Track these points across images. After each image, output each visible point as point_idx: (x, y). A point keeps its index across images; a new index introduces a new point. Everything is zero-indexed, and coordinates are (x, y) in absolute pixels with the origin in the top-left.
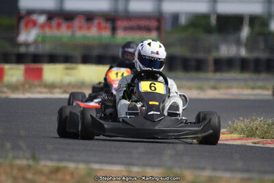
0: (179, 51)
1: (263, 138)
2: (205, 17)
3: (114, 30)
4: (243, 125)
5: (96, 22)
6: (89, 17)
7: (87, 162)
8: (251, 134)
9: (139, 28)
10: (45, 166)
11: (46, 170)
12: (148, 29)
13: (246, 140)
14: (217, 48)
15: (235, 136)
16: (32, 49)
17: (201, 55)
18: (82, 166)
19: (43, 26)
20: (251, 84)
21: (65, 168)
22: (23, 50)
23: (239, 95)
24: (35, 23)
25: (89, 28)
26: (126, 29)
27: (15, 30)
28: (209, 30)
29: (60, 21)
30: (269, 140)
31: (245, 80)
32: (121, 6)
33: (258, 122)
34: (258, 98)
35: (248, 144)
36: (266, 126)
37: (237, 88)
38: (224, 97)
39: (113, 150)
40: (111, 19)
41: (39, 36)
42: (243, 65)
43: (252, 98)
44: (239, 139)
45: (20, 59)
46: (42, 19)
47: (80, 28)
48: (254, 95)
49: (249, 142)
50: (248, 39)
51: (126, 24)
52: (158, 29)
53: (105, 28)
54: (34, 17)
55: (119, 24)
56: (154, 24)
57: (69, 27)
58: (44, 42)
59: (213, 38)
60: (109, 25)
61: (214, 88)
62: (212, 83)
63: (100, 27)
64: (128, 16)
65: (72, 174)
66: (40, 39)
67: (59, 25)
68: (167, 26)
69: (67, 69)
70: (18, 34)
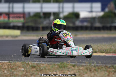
0: (30, 24)
3: (9, 18)
12: (20, 17)
14: (42, 23)
26: (13, 17)
28: (40, 17)
32: (11, 10)
40: (8, 14)
51: (13, 16)
52: (24, 17)
55: (11, 16)
56: (22, 16)
59: (42, 20)
60: (7, 17)
63: (4, 17)
64: (13, 13)
68: (27, 16)
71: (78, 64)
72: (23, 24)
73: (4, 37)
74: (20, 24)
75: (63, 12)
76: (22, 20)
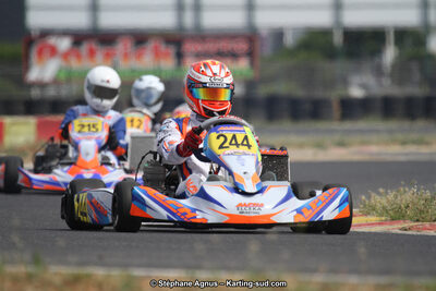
0: (282, 88)
1: (418, 221)
2: (325, 33)
3: (180, 56)
4: (384, 201)
5: (150, 45)
6: (140, 38)
7: (126, 266)
8: (397, 215)
9: (220, 55)
10: (56, 274)
11: (57, 280)
12: (234, 56)
13: (391, 224)
14: (345, 83)
15: (373, 219)
16: (51, 92)
17: (319, 94)
18: (116, 273)
19: (66, 56)
20: (400, 136)
21: (89, 276)
22: (35, 93)
23: (379, 154)
24: (53, 51)
25: (139, 56)
27: (23, 62)
28: (330, 53)
29: (94, 46)
30: (427, 224)
31: (390, 132)
32: (189, 20)
33: (408, 196)
34: (411, 158)
35: (394, 231)
36: (422, 202)
37: (378, 144)
38: (356, 158)
40: (175, 41)
41: (60, 71)
42: (387, 108)
43: (402, 158)
44: (379, 224)
45: (30, 108)
46: (64, 44)
47: (126, 56)
48: (407, 154)
49: (395, 228)
50: (394, 66)
51: (200, 47)
52: (251, 54)
53: (167, 55)
54: (52, 41)
55: (189, 47)
56: (242, 46)
57: (107, 55)
58: (69, 80)
59: (339, 66)
60: (172, 50)
61: (341, 144)
62: (337, 137)
63: (157, 54)
64: (201, 35)
65: (100, 285)
66: (63, 76)
67: (92, 53)
68: (266, 50)
70: (27, 68)
72: (250, 85)
76: (243, 65)
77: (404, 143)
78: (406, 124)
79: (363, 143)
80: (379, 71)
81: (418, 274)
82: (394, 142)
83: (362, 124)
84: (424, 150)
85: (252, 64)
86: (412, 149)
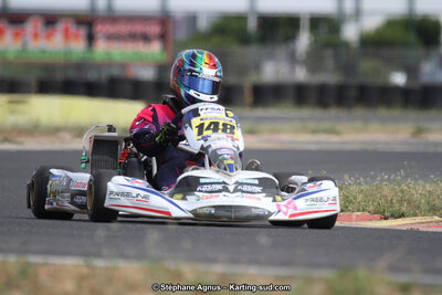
2: (241, 19)
3: (91, 39)
5: (60, 26)
6: (50, 19)
9: (132, 37)
12: (146, 38)
14: (258, 68)
17: (232, 79)
20: (312, 125)
23: (291, 142)
25: (49, 36)
26: (111, 38)
28: (244, 39)
29: (2, 24)
31: (302, 119)
37: (289, 132)
39: (75, 232)
40: (87, 23)
42: (300, 95)
43: (312, 147)
47: (36, 36)
51: (111, 29)
52: (163, 37)
53: (77, 36)
55: (100, 29)
56: (155, 29)
57: (17, 35)
59: (252, 52)
60: (83, 32)
61: (252, 132)
62: (248, 125)
63: (67, 34)
64: (113, 17)
68: (181, 34)
69: (11, 102)
71: (428, 279)
72: (162, 68)
73: (67, 136)
74: (147, 74)
75: (358, 14)
76: (155, 50)
77: (314, 132)
78: (318, 112)
79: (274, 131)
80: (293, 59)
81: (318, 266)
82: (305, 130)
83: (272, 112)
84: (334, 138)
85: (165, 47)
86: (322, 137)
